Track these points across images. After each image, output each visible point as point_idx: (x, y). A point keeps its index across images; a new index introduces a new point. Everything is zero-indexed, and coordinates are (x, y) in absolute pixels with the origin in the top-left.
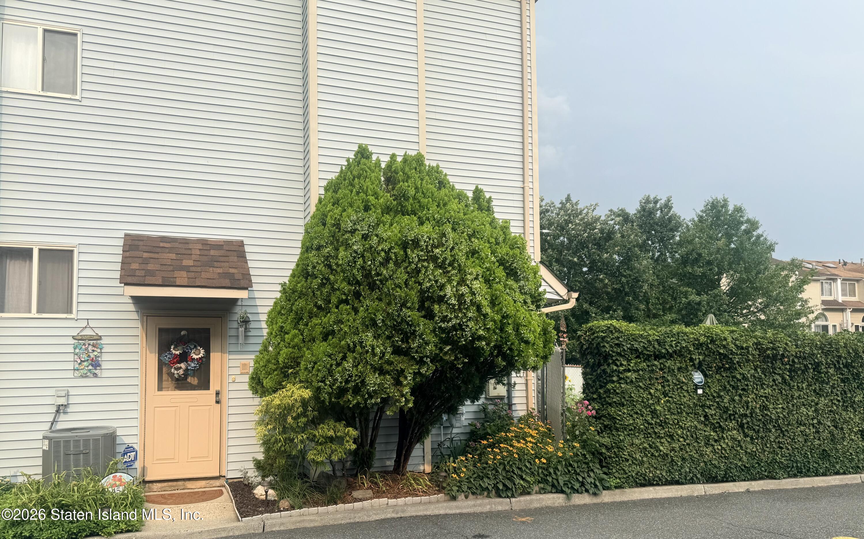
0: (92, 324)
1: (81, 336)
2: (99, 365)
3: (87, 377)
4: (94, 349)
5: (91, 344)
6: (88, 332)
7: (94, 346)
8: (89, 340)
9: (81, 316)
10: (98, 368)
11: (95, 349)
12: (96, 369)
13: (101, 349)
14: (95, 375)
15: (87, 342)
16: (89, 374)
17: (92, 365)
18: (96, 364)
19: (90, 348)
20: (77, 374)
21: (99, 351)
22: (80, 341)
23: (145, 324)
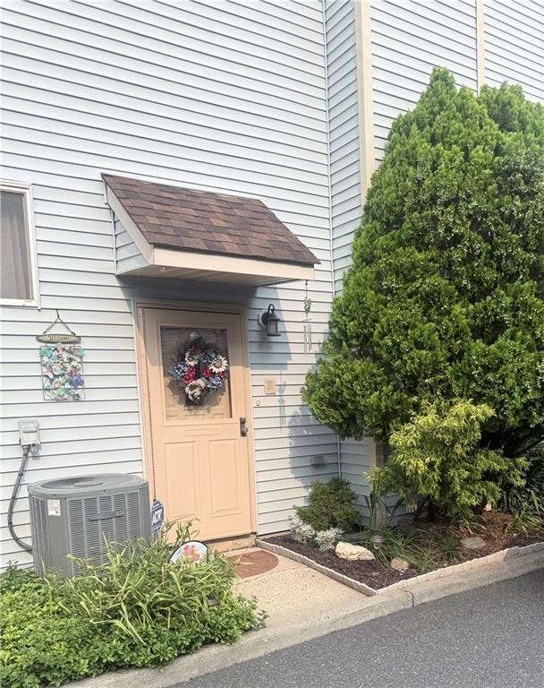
0: (65, 317)
1: (49, 335)
2: (82, 382)
3: (65, 400)
4: (71, 356)
5: (67, 349)
6: (59, 330)
7: (70, 352)
8: (63, 343)
9: (48, 303)
10: (79, 387)
11: (74, 357)
12: (76, 389)
13: (81, 357)
14: (77, 398)
15: (60, 346)
16: (66, 396)
17: (71, 383)
18: (76, 381)
19: (65, 356)
20: (49, 396)
21: (79, 360)
22: (48, 345)
23: (141, 319)
